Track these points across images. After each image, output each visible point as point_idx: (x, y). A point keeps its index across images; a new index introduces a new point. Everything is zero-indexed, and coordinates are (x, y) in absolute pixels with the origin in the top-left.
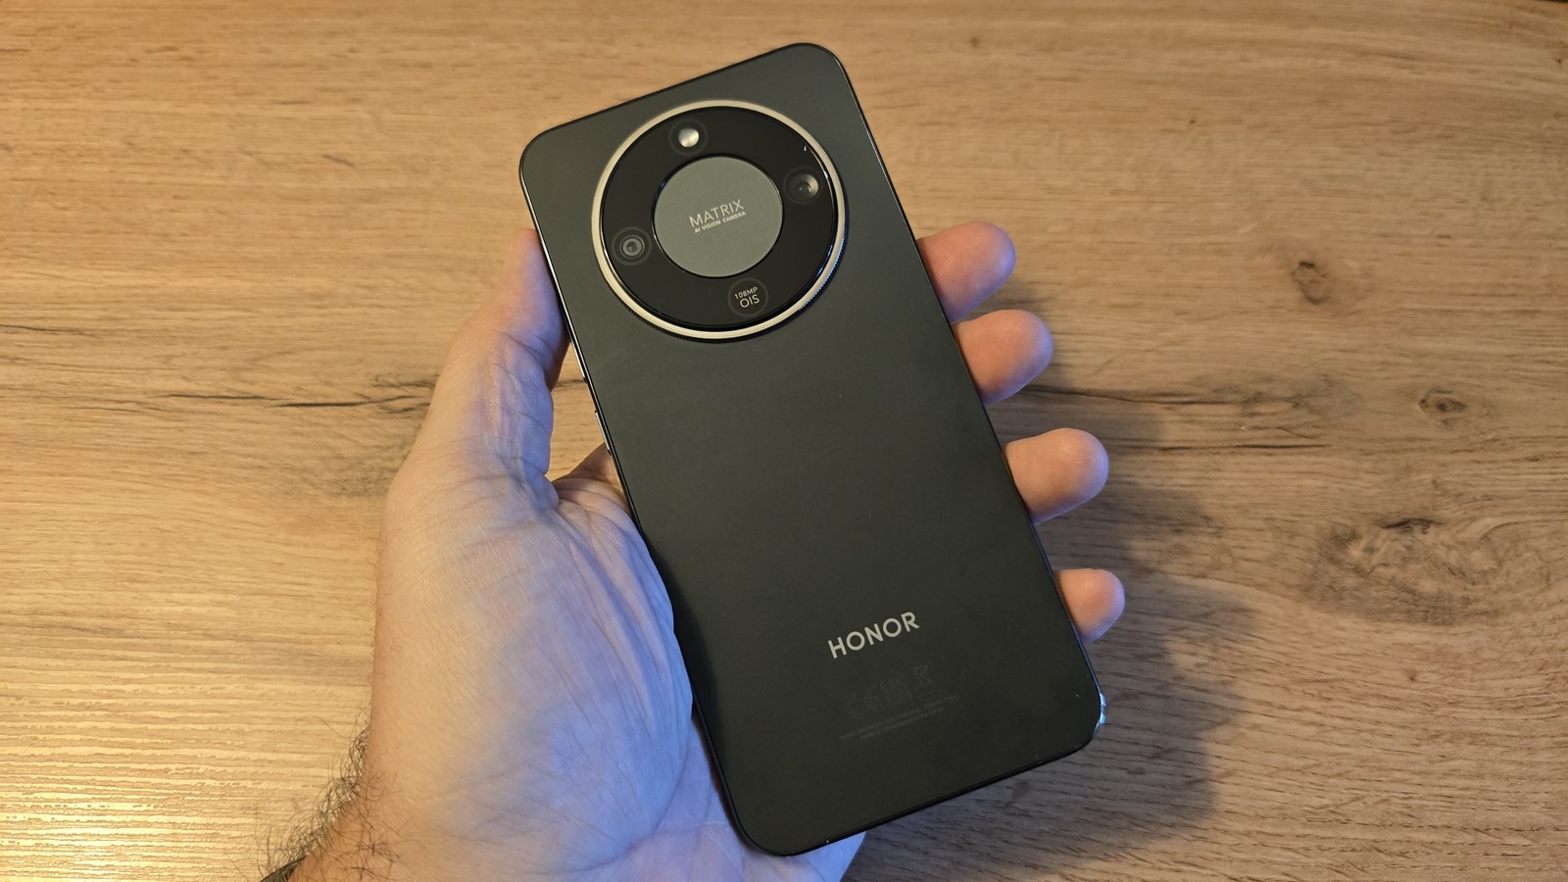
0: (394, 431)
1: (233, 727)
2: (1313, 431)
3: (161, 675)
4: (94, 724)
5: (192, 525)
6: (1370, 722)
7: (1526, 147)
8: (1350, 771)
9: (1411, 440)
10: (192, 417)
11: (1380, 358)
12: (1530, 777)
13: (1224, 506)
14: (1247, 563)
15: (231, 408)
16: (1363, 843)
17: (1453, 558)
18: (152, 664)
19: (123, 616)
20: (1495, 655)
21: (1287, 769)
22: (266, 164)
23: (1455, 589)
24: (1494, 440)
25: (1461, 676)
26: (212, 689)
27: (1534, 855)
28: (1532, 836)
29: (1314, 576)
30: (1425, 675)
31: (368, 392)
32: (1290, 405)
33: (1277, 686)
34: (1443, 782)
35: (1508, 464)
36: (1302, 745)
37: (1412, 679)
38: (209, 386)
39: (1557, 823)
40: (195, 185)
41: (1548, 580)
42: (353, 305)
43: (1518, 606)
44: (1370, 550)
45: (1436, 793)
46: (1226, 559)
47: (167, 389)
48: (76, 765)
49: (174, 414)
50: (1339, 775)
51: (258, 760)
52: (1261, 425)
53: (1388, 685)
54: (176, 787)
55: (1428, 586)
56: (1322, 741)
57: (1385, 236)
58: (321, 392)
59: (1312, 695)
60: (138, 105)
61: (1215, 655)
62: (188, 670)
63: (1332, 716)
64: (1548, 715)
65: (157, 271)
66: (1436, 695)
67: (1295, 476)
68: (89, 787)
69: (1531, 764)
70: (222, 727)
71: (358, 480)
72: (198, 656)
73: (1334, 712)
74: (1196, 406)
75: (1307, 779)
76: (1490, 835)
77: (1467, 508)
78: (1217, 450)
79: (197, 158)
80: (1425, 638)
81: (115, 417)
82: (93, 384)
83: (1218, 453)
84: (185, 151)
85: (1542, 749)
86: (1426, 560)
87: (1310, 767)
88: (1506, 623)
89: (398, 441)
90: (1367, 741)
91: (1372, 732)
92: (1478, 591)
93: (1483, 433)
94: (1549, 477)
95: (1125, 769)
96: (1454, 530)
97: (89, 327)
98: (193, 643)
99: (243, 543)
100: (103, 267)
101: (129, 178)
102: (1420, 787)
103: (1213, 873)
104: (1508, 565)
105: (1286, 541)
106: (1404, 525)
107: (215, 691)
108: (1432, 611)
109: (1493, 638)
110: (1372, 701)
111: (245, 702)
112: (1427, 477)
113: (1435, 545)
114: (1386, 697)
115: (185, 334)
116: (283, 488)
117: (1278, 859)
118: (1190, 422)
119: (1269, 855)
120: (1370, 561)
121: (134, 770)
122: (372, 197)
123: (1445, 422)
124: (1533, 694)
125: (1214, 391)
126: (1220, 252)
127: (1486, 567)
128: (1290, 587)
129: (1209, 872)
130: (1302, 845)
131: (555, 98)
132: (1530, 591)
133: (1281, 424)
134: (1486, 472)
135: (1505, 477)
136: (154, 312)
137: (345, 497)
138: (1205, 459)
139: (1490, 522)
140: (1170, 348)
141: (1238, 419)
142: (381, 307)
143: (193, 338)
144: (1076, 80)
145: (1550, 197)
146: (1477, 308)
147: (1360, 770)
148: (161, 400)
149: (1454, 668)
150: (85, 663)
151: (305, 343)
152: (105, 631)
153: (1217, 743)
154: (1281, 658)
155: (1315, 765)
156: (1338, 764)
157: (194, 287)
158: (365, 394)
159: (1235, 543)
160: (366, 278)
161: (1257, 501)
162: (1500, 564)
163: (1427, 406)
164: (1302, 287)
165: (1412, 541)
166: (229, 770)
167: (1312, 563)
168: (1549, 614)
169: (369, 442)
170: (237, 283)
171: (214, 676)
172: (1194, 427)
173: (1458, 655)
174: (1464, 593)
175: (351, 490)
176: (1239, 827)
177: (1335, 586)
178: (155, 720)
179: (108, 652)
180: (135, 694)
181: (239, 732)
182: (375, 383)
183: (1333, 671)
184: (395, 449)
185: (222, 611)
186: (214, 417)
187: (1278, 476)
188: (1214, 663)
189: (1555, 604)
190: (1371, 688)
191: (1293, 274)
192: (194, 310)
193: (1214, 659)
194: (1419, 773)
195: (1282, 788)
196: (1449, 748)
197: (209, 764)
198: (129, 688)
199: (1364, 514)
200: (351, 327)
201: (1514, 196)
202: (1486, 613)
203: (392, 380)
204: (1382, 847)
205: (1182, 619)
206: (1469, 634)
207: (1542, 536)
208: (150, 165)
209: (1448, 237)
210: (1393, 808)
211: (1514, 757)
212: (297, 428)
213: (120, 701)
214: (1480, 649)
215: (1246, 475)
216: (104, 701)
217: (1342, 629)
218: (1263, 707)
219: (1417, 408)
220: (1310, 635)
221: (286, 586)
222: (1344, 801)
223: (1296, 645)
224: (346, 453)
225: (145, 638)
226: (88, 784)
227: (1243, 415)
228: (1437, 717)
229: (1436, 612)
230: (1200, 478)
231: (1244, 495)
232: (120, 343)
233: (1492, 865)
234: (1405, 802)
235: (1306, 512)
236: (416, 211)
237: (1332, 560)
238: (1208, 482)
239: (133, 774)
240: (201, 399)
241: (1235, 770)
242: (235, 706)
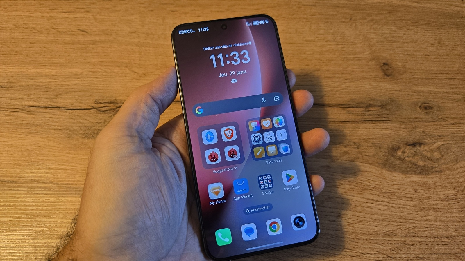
0: (102, 118)
1: (53, 211)
2: (387, 116)
3: (29, 196)
4: (8, 211)
5: (38, 148)
6: (403, 205)
7: (452, 27)
8: (397, 220)
9: (416, 118)
10: (37, 113)
11: (407, 93)
12: (451, 221)
13: (360, 139)
14: (367, 157)
15: (49, 110)
16: (401, 242)
17: (429, 155)
18: (26, 192)
19: (17, 177)
20: (441, 184)
21: (378, 220)
22: (59, 32)
23: (429, 164)
24: (441, 118)
25: (431, 191)
26: (45, 200)
27: (452, 245)
28: (451, 239)
29: (387, 160)
30: (420, 190)
31: (93, 105)
32: (380, 108)
33: (375, 194)
34: (425, 223)
35: (445, 125)
36: (382, 212)
37: (416, 192)
38: (42, 103)
39: (458, 235)
40: (37, 39)
41: (457, 161)
42: (88, 78)
43: (448, 169)
44: (404, 152)
45: (423, 226)
46: (360, 156)
47: (29, 105)
48: (3, 224)
49: (31, 113)
50: (394, 221)
51: (61, 222)
52: (371, 114)
53: (408, 194)
54: (35, 230)
55: (421, 163)
56: (389, 211)
57: (409, 55)
58: (78, 105)
59: (386, 197)
60: (18, 13)
61: (357, 185)
62: (38, 194)
63: (392, 203)
64: (456, 202)
65: (25, 67)
66: (423, 196)
67: (381, 130)
68: (7, 231)
69: (451, 217)
70: (49, 211)
71: (90, 133)
72: (41, 189)
73: (392, 202)
74: (352, 108)
75: (384, 223)
76: (438, 239)
77: (433, 139)
78: (358, 122)
79: (37, 30)
80: (420, 179)
81: (13, 114)
82: (5, 103)
83: (358, 123)
84: (33, 28)
85: (454, 212)
86: (420, 155)
87: (385, 219)
88: (444, 174)
89: (103, 121)
90: (402, 211)
91: (403, 208)
92: (436, 165)
93: (438, 116)
94: (458, 129)
95: (330, 220)
96: (429, 146)
97: (3, 85)
98: (39, 185)
99: (54, 154)
100: (8, 65)
101: (15, 37)
102: (418, 225)
103: (356, 252)
104: (445, 157)
105: (378, 150)
106: (414, 145)
107: (46, 200)
108: (422, 171)
109: (440, 179)
110: (404, 199)
111: (56, 204)
112: (421, 130)
113: (423, 150)
114: (408, 197)
115: (34, 87)
116: (67, 136)
117: (375, 247)
118: (350, 113)
119: (372, 246)
120: (404, 156)
121: (21, 225)
122: (94, 43)
123: (427, 113)
124: (452, 196)
125: (357, 104)
126: (359, 60)
127: (438, 157)
128: (379, 164)
129: (355, 251)
130: (382, 243)
131: (152, 11)
132: (452, 164)
133: (377, 114)
134: (439, 128)
135: (444, 130)
136: (24, 80)
137: (86, 139)
138: (354, 125)
139: (440, 143)
140: (343, 90)
141: (364, 112)
142: (97, 78)
143: (37, 88)
144: (315, 6)
145: (459, 43)
146: (437, 77)
147: (400, 220)
148: (27, 108)
149: (429, 188)
150: (5, 192)
151: (73, 90)
152: (12, 182)
153: (357, 212)
154: (376, 186)
155: (387, 218)
156: (393, 218)
157: (38, 72)
158: (92, 106)
159: (362, 151)
160: (92, 69)
161: (369, 138)
162: (443, 156)
163: (421, 108)
164: (384, 71)
165: (416, 149)
166: (52, 225)
167: (386, 157)
168: (457, 172)
169: (94, 121)
170: (51, 70)
171: (46, 196)
172: (350, 115)
173: (430, 184)
174: (432, 165)
175: (88, 136)
176: (363, 238)
177: (393, 164)
178: (28, 209)
179: (12, 188)
180: (21, 201)
181: (55, 213)
182: (96, 102)
183: (392, 189)
184: (102, 123)
185: (48, 175)
186: (44, 114)
187: (376, 130)
188: (356, 188)
189: (459, 168)
190: (404, 195)
191: (381, 67)
192: (37, 79)
193: (356, 186)
194: (417, 220)
195: (377, 225)
196: (427, 213)
197: (45, 223)
198: (19, 200)
199: (402, 141)
200: (88, 85)
201: (448, 43)
202: (438, 171)
203: (101, 101)
204: (406, 243)
205: (347, 174)
206: (433, 178)
207: (455, 148)
208: (22, 32)
209: (428, 55)
210: (409, 231)
211: (446, 215)
212: (71, 117)
213: (17, 204)
214: (436, 182)
215: (366, 130)
216: (12, 204)
217: (395, 177)
218: (371, 201)
219: (418, 108)
220: (385, 179)
221: (69, 167)
222: (395, 229)
223: (382, 182)
224: (86, 125)
225: (24, 184)
226: (7, 230)
227: (366, 111)
228: (423, 203)
229: (424, 171)
230: (353, 131)
231: (366, 136)
232: (13, 90)
233: (439, 248)
234: (414, 229)
235: (384, 141)
236: (108, 47)
237: (392, 156)
238: (355, 132)
239: (21, 227)
240: (40, 108)
241: (363, 220)
242: (53, 205)
